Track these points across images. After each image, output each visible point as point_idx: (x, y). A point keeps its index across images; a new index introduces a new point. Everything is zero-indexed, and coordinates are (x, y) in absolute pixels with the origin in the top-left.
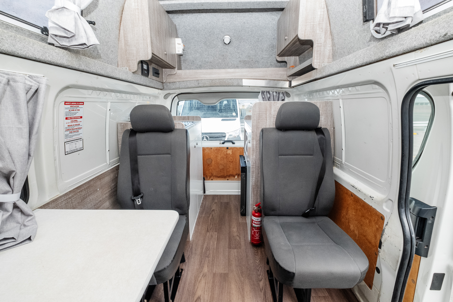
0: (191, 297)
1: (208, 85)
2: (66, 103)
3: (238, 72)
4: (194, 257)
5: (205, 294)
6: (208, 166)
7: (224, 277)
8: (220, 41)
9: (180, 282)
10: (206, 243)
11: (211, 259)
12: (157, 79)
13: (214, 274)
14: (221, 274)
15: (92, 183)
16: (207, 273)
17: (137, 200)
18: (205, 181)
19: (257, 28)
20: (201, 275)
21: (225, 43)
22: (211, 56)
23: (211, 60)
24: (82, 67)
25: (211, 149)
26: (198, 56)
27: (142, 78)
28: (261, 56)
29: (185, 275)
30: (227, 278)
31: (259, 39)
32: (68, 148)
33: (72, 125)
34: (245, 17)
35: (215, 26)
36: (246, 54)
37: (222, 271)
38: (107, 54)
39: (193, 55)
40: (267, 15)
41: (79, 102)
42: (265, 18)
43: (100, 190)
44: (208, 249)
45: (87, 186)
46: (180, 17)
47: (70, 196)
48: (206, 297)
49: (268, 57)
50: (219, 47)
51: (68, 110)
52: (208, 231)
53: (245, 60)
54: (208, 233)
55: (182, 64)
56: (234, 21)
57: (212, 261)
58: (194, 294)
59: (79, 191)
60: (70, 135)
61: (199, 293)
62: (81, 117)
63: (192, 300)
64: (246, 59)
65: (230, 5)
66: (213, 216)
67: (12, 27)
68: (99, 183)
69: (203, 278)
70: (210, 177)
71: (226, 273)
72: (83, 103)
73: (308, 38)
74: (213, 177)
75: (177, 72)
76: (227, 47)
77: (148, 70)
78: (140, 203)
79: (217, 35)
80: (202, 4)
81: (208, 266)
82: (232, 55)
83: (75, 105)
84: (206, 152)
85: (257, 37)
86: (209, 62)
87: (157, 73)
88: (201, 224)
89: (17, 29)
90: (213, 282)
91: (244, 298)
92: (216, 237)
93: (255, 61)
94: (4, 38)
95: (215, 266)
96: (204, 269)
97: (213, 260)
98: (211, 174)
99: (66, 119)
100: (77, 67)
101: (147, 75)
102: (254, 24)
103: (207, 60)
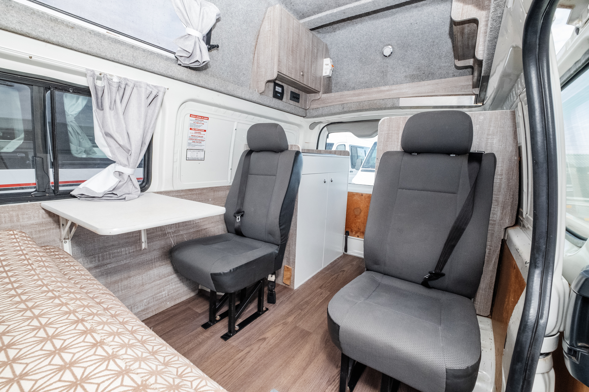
0: (258, 334)
1: (354, 109)
2: (191, 116)
3: (394, 90)
4: (287, 304)
5: (273, 339)
6: (355, 217)
7: (305, 335)
8: (379, 55)
9: (258, 318)
10: (309, 297)
11: (303, 313)
12: (297, 104)
13: (296, 327)
14: (303, 330)
15: (205, 191)
16: (289, 323)
17: (237, 217)
18: (349, 237)
19: (431, 27)
20: (282, 322)
21: (385, 56)
22: (367, 74)
23: (367, 79)
24: (201, 83)
25: (362, 195)
26: (351, 76)
27: (272, 100)
28: (438, 65)
29: (267, 315)
30: (307, 336)
31: (434, 42)
32: (190, 154)
33: (195, 136)
34: (412, 17)
35: (372, 36)
36: (415, 66)
37: (306, 329)
38: (238, 76)
39: (346, 77)
40: (446, 7)
41: (204, 117)
42: (443, 11)
43: (211, 200)
44: (307, 303)
45: (199, 192)
46: (332, 35)
47: (181, 194)
48: (272, 341)
49: (449, 64)
50: (378, 62)
51: (192, 122)
52: (320, 287)
53: (412, 74)
54: (319, 290)
55: (333, 88)
56: (397, 26)
57: (303, 316)
58: (263, 333)
59: (191, 193)
60: (192, 144)
61: (268, 335)
62: (205, 131)
63: (257, 337)
64: (414, 73)
65: (377, 5)
66: (338, 276)
67: (154, 53)
68: (212, 194)
69: (282, 324)
70: (356, 232)
71: (309, 332)
72: (207, 119)
73: (468, 16)
74: (359, 233)
75: (322, 96)
76: (387, 60)
77: (282, 94)
78: (239, 221)
79: (375, 47)
80: (343, 12)
81: (295, 317)
82: (395, 69)
83: (200, 119)
84: (355, 199)
85: (431, 40)
86: (364, 82)
87: (295, 97)
88: (318, 278)
89: (159, 55)
90: (289, 333)
91: (311, 362)
92: (326, 296)
93: (428, 74)
94: (139, 58)
95: (302, 321)
96: (289, 318)
97: (305, 315)
98: (358, 229)
99: (191, 129)
100: (195, 82)
101: (281, 98)
102: (425, 23)
103: (362, 80)
